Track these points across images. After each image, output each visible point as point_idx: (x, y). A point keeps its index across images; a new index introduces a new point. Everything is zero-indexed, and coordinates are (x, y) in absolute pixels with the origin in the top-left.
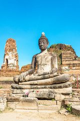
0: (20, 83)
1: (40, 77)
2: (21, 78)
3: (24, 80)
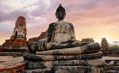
0: (37, 52)
1: (65, 45)
2: (40, 45)
3: (44, 48)
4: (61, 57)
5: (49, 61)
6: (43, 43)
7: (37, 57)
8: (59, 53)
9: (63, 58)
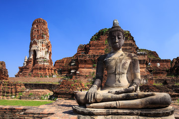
0: (87, 105)
1: (120, 96)
2: (90, 97)
3: (94, 101)
4: (115, 111)
5: (100, 115)
6: (93, 95)
7: (87, 110)
8: (112, 106)
9: (117, 112)
